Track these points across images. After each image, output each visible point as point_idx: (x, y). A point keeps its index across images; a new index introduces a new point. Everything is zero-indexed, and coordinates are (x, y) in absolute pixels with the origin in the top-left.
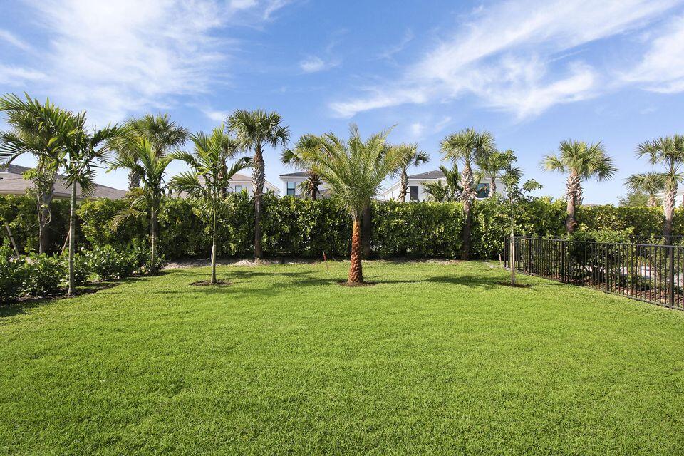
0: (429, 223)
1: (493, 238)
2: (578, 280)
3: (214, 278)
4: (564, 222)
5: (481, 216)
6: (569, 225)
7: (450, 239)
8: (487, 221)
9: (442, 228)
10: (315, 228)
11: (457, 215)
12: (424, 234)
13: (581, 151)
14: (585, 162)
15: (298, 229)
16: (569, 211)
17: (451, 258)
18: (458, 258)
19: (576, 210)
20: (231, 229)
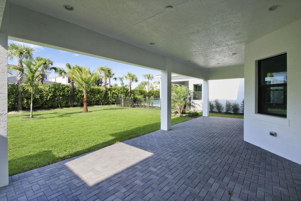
0: (94, 94)
1: (112, 98)
2: (134, 107)
4: (128, 93)
5: (109, 92)
6: (129, 94)
7: (101, 99)
8: (111, 93)
9: (99, 96)
10: (51, 96)
11: (102, 92)
12: (93, 97)
13: (132, 75)
14: (133, 78)
15: (43, 97)
16: (129, 91)
17: (101, 105)
18: (103, 104)
19: (131, 90)
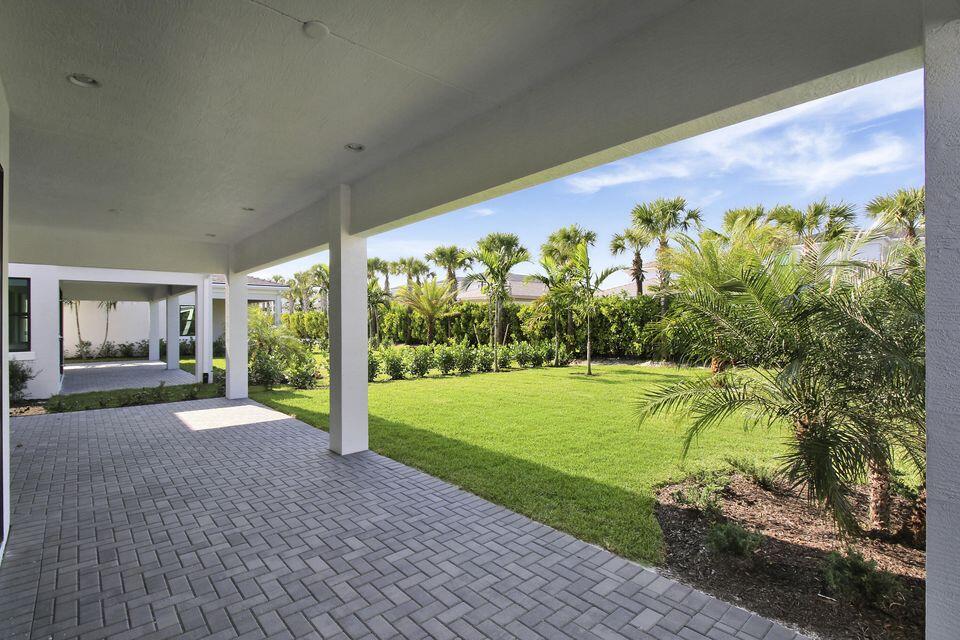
3: (589, 370)
20: (636, 329)
